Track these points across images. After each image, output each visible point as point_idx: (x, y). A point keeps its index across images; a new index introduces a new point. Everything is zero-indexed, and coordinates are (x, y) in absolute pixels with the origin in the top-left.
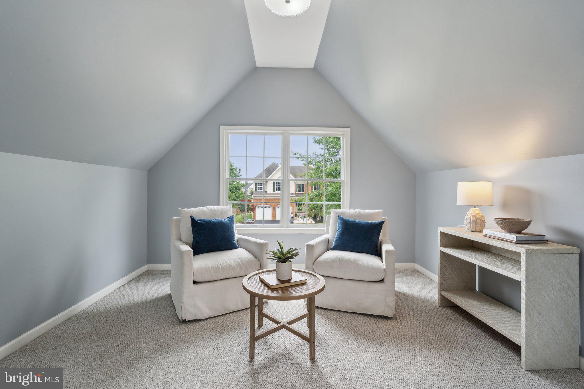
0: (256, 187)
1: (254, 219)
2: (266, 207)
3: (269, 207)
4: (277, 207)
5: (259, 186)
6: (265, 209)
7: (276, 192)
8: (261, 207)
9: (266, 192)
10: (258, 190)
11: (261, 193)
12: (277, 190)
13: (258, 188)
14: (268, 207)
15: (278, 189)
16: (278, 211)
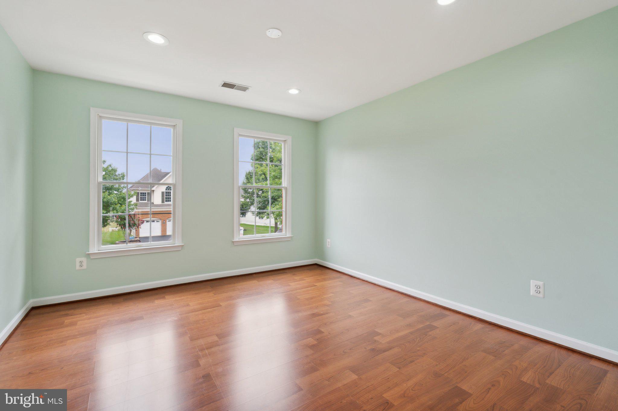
0: (138, 197)
1: (137, 236)
2: (153, 221)
3: (158, 221)
4: (167, 220)
5: (141, 196)
6: (152, 223)
7: (166, 203)
8: (147, 222)
9: (153, 203)
10: (140, 201)
11: (146, 205)
12: (166, 201)
13: (140, 198)
14: (155, 221)
15: (168, 200)
16: (169, 225)
